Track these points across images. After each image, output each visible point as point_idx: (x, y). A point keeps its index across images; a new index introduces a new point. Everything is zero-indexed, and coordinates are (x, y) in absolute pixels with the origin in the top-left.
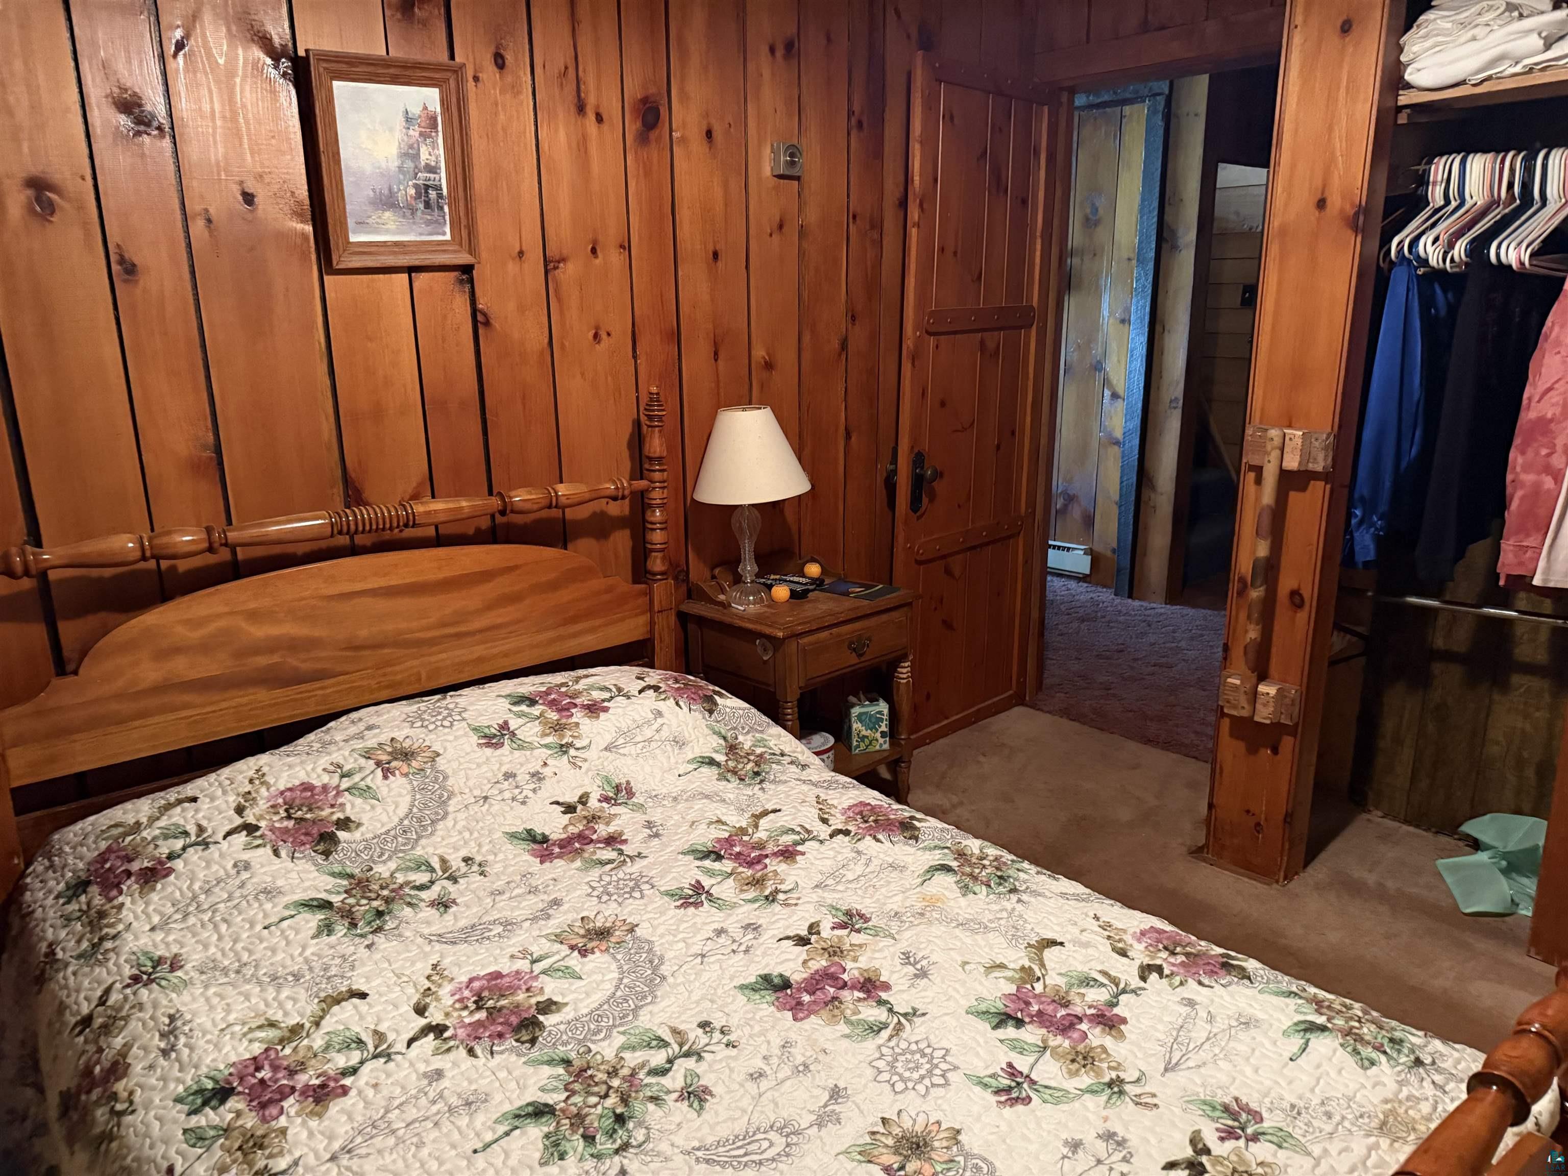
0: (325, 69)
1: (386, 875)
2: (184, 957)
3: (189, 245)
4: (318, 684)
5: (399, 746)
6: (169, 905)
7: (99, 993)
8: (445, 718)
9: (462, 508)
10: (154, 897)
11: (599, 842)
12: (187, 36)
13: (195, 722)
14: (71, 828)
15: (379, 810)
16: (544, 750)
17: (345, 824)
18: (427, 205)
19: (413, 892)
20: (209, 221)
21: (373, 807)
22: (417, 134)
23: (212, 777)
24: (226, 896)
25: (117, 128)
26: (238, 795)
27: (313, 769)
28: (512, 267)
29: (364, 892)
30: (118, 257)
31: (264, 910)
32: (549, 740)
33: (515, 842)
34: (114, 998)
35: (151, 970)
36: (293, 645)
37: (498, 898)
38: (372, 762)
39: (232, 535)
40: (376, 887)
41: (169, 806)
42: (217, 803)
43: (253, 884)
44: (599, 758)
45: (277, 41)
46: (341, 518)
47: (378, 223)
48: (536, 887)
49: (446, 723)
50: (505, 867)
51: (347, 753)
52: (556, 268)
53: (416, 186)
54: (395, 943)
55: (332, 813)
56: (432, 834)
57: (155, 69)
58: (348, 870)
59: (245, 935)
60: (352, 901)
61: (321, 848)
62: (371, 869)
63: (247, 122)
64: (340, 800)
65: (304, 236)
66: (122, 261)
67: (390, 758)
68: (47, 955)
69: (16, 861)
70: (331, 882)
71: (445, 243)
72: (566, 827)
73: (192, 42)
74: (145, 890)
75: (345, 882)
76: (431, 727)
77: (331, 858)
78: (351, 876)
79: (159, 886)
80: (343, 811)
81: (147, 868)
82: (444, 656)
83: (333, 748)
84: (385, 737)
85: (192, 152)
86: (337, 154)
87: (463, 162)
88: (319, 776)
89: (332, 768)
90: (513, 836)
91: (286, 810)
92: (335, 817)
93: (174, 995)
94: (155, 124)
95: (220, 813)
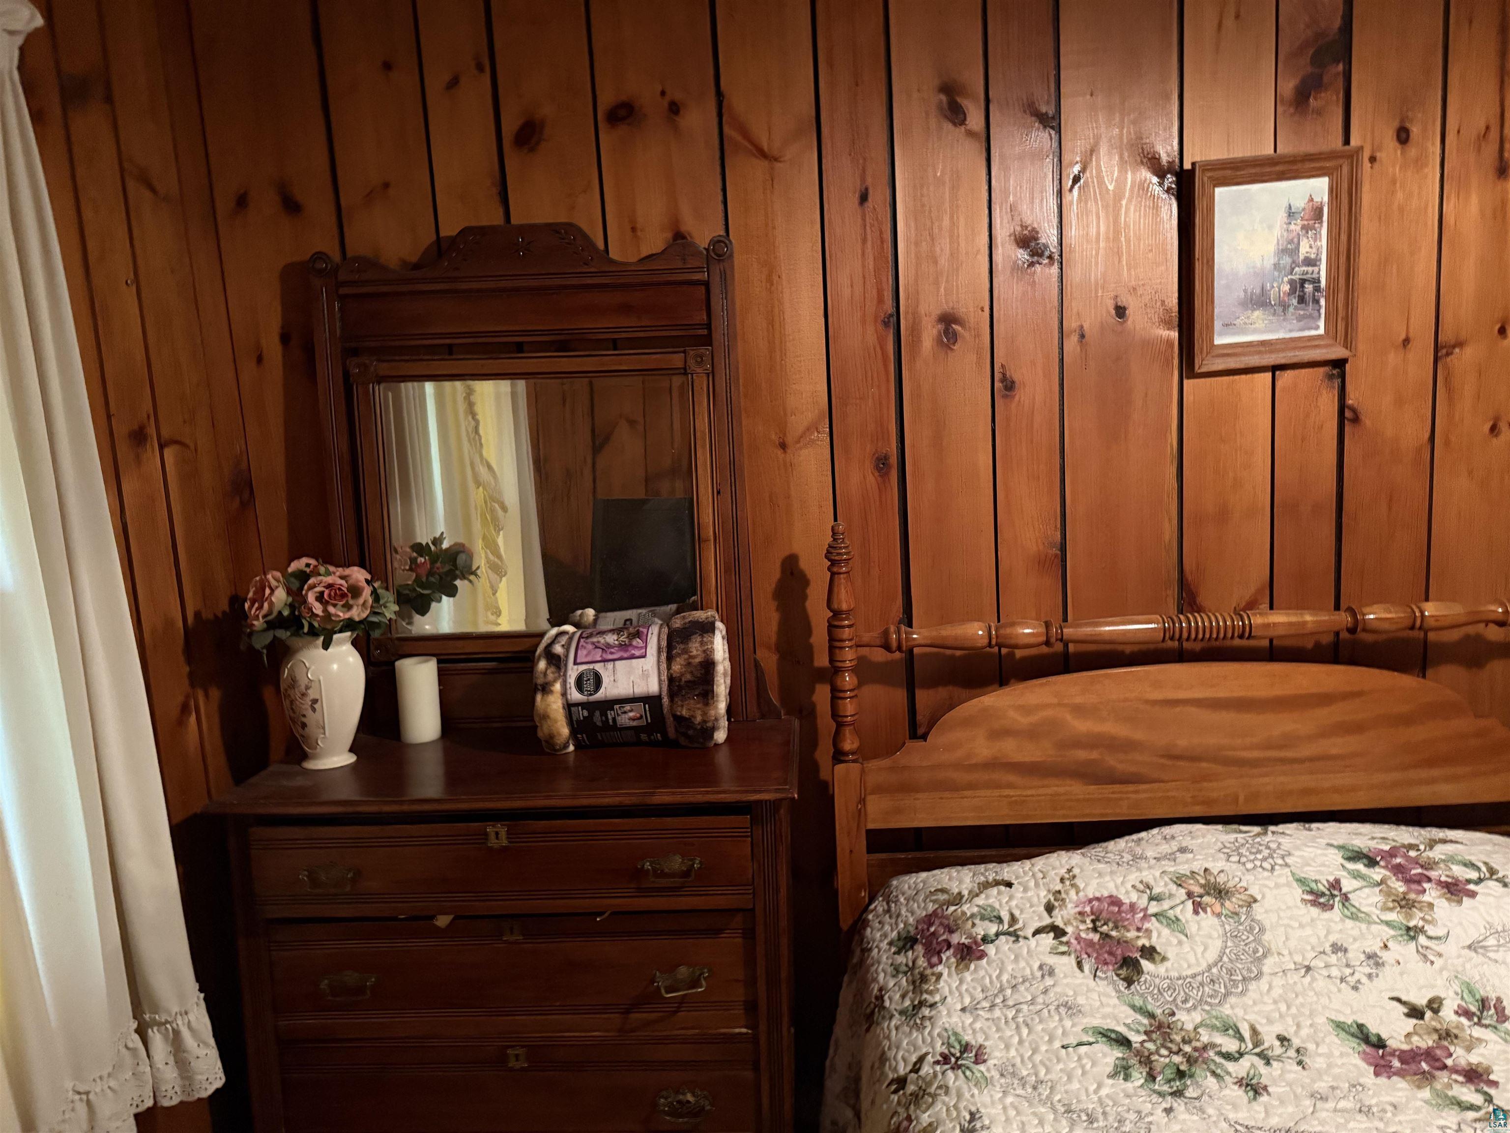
0: (1209, 178)
1: (1189, 1027)
2: (987, 1050)
3: (1062, 360)
4: (1131, 787)
5: (1212, 880)
6: (979, 989)
7: (914, 1058)
8: (1265, 859)
9: (1305, 623)
10: (968, 976)
11: (1457, 1072)
12: (1083, 170)
13: (1016, 802)
14: (906, 878)
15: (1186, 948)
16: (1386, 929)
17: (1150, 953)
18: (1302, 300)
19: (1218, 1059)
20: (1082, 336)
21: (1180, 943)
22: (1298, 228)
23: (1027, 864)
24: (1030, 998)
25: (1015, 262)
26: (1049, 891)
27: (1123, 883)
28: (1393, 358)
29: (1165, 1040)
30: (1001, 376)
31: (1063, 1026)
32: (1392, 916)
33: (1343, 1035)
34: (926, 1069)
35: (958, 1055)
36: (1112, 744)
37: (1319, 1104)
38: (1183, 891)
39: (1068, 631)
40: (1178, 1038)
41: (986, 886)
42: (1030, 894)
43: (1056, 993)
44: (1459, 956)
45: (1164, 159)
46: (1174, 624)
47: (1245, 323)
48: (1370, 1107)
49: (1266, 865)
50: (1330, 1066)
51: (1158, 874)
52: (1448, 354)
53: (1292, 282)
54: (1195, 1118)
55: (1138, 937)
56: (1243, 993)
57: (1052, 203)
58: (1149, 1008)
59: (1044, 1048)
60: (1150, 1046)
61: (1123, 972)
62: (1173, 1014)
63: (1128, 241)
64: (1147, 925)
65: (1169, 343)
66: (1004, 379)
67: (1201, 891)
68: (877, 998)
69: (863, 894)
70: (1131, 1016)
71: (1319, 337)
72: (1408, 1035)
73: (1088, 174)
74: (961, 967)
75: (1145, 1021)
76: (1250, 866)
77: (1132, 987)
78: (1152, 1016)
79: (972, 966)
80: (1150, 938)
81: (964, 944)
82: (1266, 780)
83: (1143, 864)
84: (1198, 866)
85: (1074, 275)
86: (1212, 260)
87: (1349, 250)
88: (1127, 892)
89: (1141, 887)
90: (1339, 1026)
91: (1093, 921)
92: (1140, 943)
93: (976, 1092)
94: (1047, 253)
95: (1031, 906)
